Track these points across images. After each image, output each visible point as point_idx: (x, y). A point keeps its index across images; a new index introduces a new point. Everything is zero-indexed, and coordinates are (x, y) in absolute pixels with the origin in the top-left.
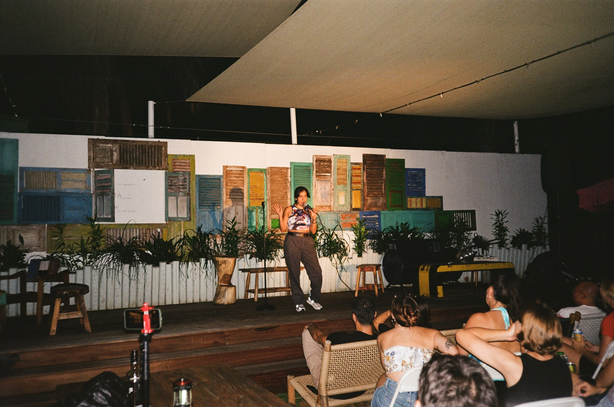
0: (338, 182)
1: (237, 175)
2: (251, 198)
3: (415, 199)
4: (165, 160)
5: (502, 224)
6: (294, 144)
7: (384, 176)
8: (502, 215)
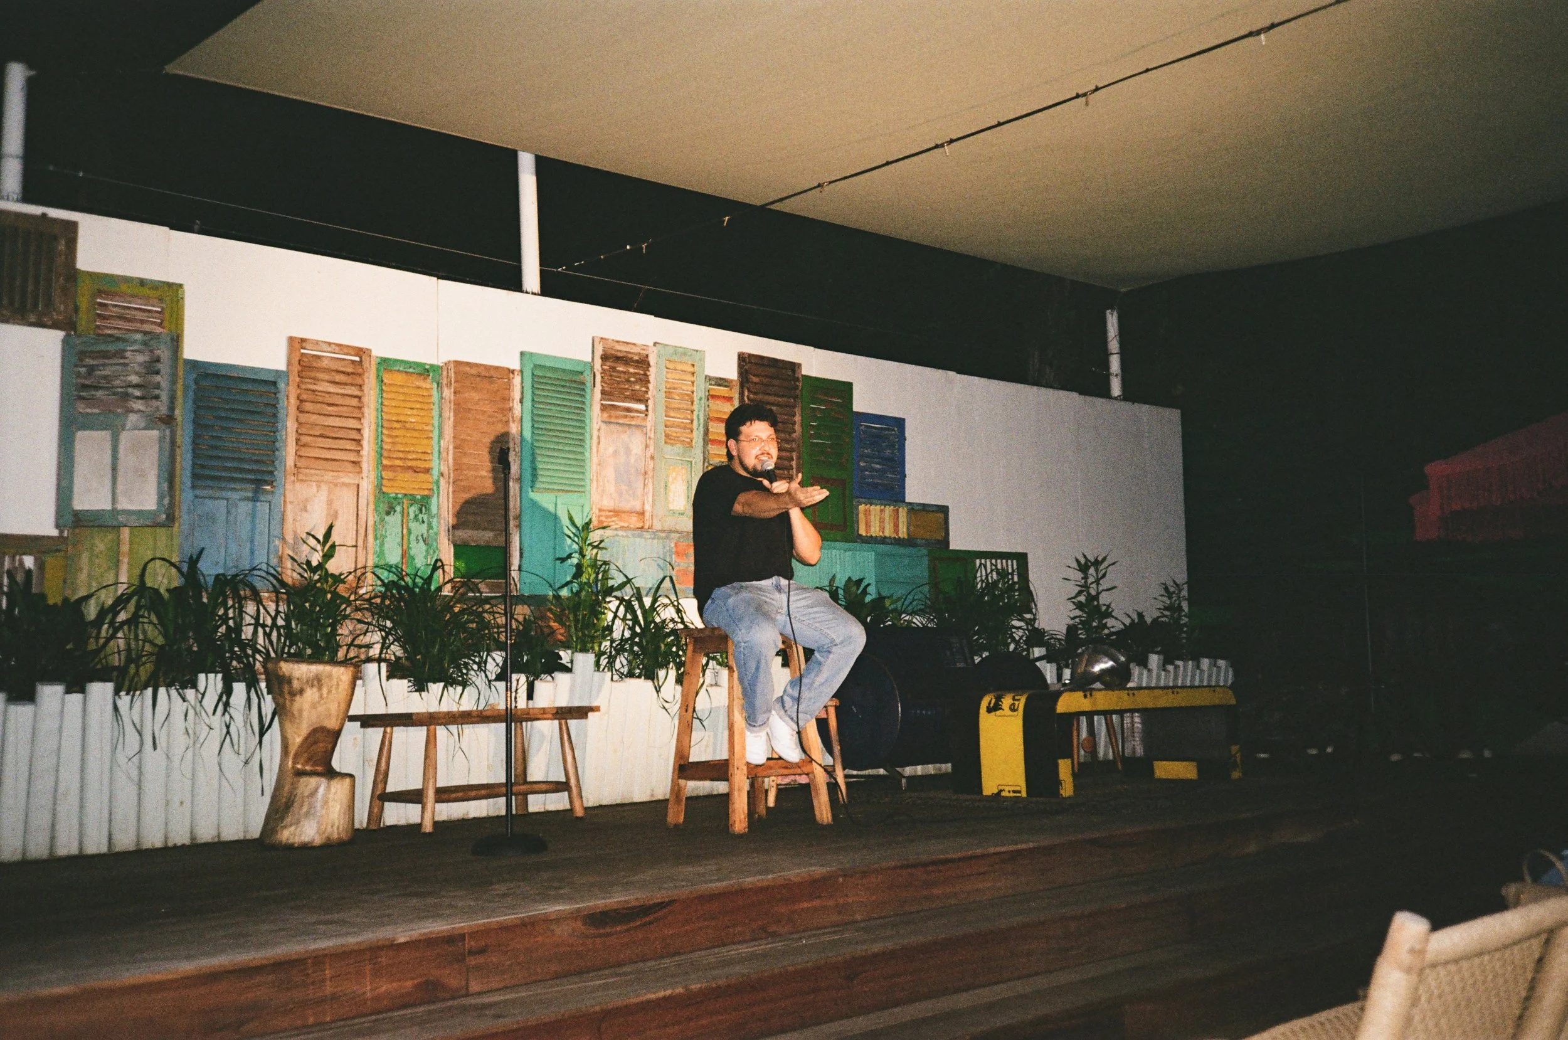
0: (667, 436)
1: (339, 378)
2: (385, 462)
3: (878, 507)
4: (65, 290)
5: (1096, 597)
6: (527, 293)
7: (797, 427)
8: (1097, 571)
